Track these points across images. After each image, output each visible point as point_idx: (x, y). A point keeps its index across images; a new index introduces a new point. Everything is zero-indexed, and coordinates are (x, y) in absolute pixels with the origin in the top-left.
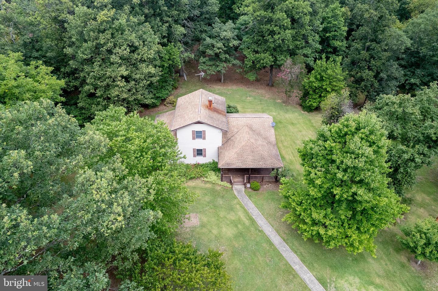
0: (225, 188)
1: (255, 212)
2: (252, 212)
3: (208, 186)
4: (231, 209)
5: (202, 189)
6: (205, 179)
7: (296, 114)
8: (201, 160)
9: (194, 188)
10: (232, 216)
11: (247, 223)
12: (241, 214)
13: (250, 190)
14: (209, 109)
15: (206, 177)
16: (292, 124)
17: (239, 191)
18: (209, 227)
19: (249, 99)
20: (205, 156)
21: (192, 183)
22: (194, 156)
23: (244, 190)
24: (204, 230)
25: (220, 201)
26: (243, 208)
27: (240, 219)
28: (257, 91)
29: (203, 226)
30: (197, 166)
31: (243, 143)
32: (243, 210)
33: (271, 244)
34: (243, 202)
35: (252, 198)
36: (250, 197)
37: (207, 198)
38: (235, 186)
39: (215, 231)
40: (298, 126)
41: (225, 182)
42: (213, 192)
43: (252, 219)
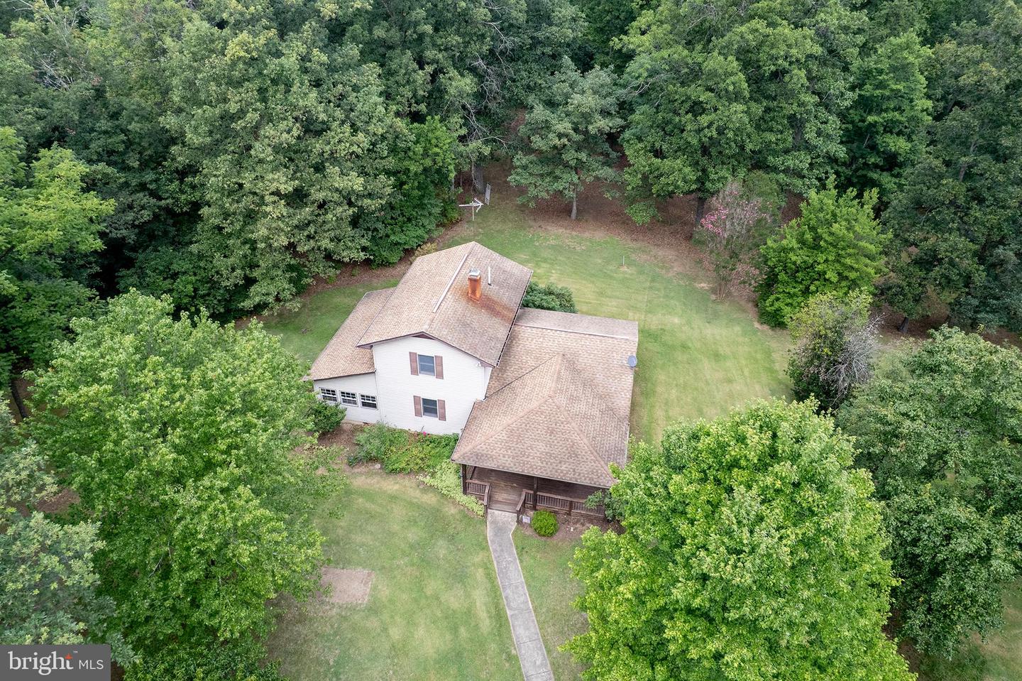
0: (466, 515)
1: (517, 596)
2: (511, 596)
3: (430, 499)
4: (459, 576)
5: (410, 504)
6: (428, 480)
7: (737, 329)
8: (431, 425)
9: (393, 498)
10: (454, 600)
11: (487, 624)
12: (480, 598)
13: (529, 532)
14: (470, 299)
15: (433, 475)
16: (717, 356)
17: (500, 530)
18: (386, 616)
19: (625, 272)
20: (443, 418)
21: (392, 485)
22: (417, 414)
23: (514, 528)
24: (374, 622)
25: (441, 549)
26: (490, 577)
27: (469, 613)
28: (654, 251)
29: (374, 609)
30: (423, 439)
31: (534, 404)
32: (489, 585)
34: (498, 562)
35: (525, 556)
36: (522, 551)
37: (413, 535)
38: (496, 512)
39: (396, 632)
40: (729, 364)
41: (473, 498)
42: (435, 522)
43: (500, 619)
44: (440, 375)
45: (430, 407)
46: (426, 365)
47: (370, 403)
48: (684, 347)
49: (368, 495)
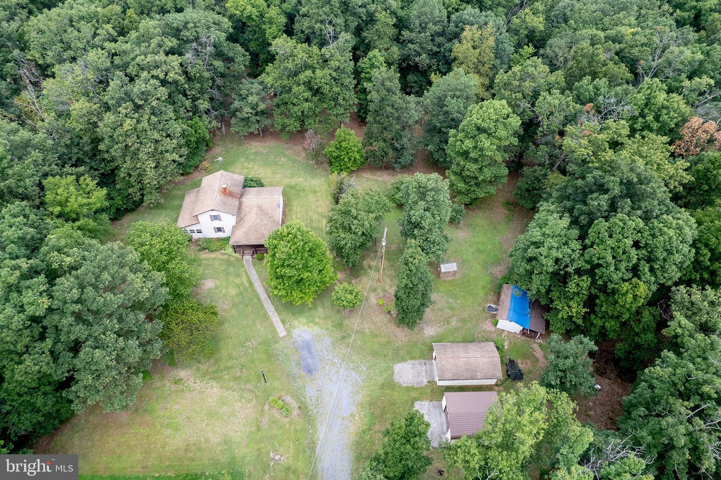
0: (237, 259)
1: (255, 277)
2: (253, 277)
3: (225, 257)
4: (238, 275)
5: (220, 259)
6: (224, 251)
8: (221, 235)
9: (214, 259)
10: (237, 281)
11: (247, 285)
12: (244, 279)
13: (256, 260)
15: (225, 250)
17: (247, 261)
18: (220, 289)
20: (224, 232)
21: (213, 255)
22: (216, 232)
23: (251, 260)
24: (217, 291)
25: (232, 269)
26: (246, 274)
27: (242, 283)
28: (295, 147)
29: (216, 288)
30: (219, 239)
31: (250, 224)
32: (246, 276)
33: (259, 299)
34: (248, 270)
35: (256, 267)
36: (254, 265)
37: (223, 268)
38: (245, 256)
39: (224, 292)
41: (238, 254)
42: (228, 263)
43: (251, 283)
44: (220, 220)
45: (219, 230)
46: (215, 218)
47: (199, 232)
48: (304, 190)
49: (206, 260)
